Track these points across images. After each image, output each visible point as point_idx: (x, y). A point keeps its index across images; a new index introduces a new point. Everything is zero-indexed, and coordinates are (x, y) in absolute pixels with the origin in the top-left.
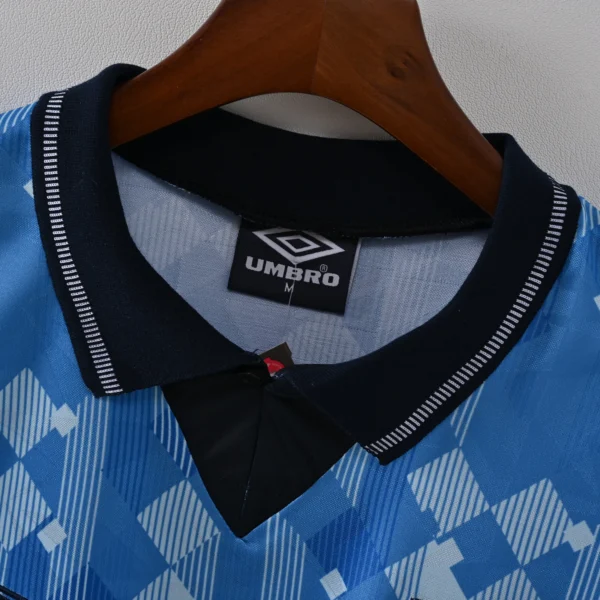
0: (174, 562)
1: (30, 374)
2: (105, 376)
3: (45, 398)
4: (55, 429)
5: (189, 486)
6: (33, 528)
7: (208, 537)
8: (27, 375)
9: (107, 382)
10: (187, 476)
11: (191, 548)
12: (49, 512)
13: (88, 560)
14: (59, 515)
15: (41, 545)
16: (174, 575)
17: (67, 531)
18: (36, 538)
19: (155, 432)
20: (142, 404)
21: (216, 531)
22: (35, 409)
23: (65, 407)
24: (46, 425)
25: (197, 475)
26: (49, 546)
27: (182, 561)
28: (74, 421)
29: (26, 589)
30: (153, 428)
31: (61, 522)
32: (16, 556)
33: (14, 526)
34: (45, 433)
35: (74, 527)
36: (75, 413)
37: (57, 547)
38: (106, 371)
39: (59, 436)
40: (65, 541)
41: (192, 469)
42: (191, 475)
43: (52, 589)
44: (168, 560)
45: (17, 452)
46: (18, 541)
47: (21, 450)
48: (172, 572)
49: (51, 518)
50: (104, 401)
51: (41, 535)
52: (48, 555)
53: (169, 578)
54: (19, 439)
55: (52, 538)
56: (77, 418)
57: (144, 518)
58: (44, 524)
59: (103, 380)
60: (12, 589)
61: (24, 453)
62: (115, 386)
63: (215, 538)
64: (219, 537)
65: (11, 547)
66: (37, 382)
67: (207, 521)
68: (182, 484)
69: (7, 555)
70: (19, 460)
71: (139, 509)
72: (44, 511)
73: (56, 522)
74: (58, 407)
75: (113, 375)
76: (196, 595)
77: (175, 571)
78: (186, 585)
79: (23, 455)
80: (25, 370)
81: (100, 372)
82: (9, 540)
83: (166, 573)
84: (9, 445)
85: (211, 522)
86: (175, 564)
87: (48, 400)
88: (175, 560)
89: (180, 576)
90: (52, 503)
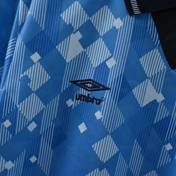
0: (149, 77)
1: (107, 7)
2: (135, 8)
3: (112, 16)
4: (115, 26)
5: (157, 50)
6: (104, 60)
7: (162, 69)
8: (106, 7)
9: (135, 10)
10: (157, 47)
11: (156, 72)
12: (110, 55)
13: (123, 72)
14: (114, 56)
15: (107, 66)
16: (149, 81)
17: (116, 61)
18: (105, 63)
19: (148, 31)
20: (145, 20)
21: (165, 67)
22: (108, 20)
23: (119, 19)
24: (111, 25)
25: (161, 47)
26: (110, 66)
27: (152, 76)
28: (121, 24)
29: (100, 80)
30: (147, 29)
31: (114, 58)
32: (98, 69)
33: (97, 59)
34: (111, 28)
35: (119, 60)
36: (122, 21)
37: (112, 67)
38: (135, 6)
39: (116, 28)
40: (115, 65)
41: (159, 44)
42: (158, 47)
43: (110, 81)
44: (148, 75)
45: (100, 34)
46: (99, 64)
47: (102, 33)
48: (149, 80)
49: (111, 57)
50: (133, 17)
51: (107, 63)
52: (109, 69)
53: (147, 82)
54: (101, 30)
55: (111, 63)
56: (123, 23)
57: (141, 60)
58: (108, 59)
59: (134, 9)
60: (95, 80)
61: (103, 35)
62: (138, 11)
63: (164, 69)
64: (166, 69)
65: (96, 66)
66: (109, 10)
67: (162, 63)
68: (155, 50)
69: (94, 69)
70: (101, 37)
71: (140, 57)
72: (109, 54)
73: (113, 58)
74: (116, 19)
75: (138, 7)
76: (156, 89)
77: (150, 79)
78: (153, 85)
79: (102, 35)
80: (105, 6)
81: (133, 6)
82: (95, 64)
83: (147, 80)
84: (98, 32)
85: (164, 64)
86: (150, 77)
87: (113, 16)
88: (150, 76)
89: (151, 82)
90: (112, 52)
